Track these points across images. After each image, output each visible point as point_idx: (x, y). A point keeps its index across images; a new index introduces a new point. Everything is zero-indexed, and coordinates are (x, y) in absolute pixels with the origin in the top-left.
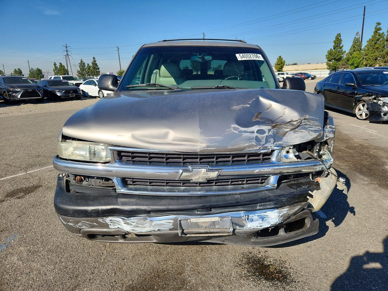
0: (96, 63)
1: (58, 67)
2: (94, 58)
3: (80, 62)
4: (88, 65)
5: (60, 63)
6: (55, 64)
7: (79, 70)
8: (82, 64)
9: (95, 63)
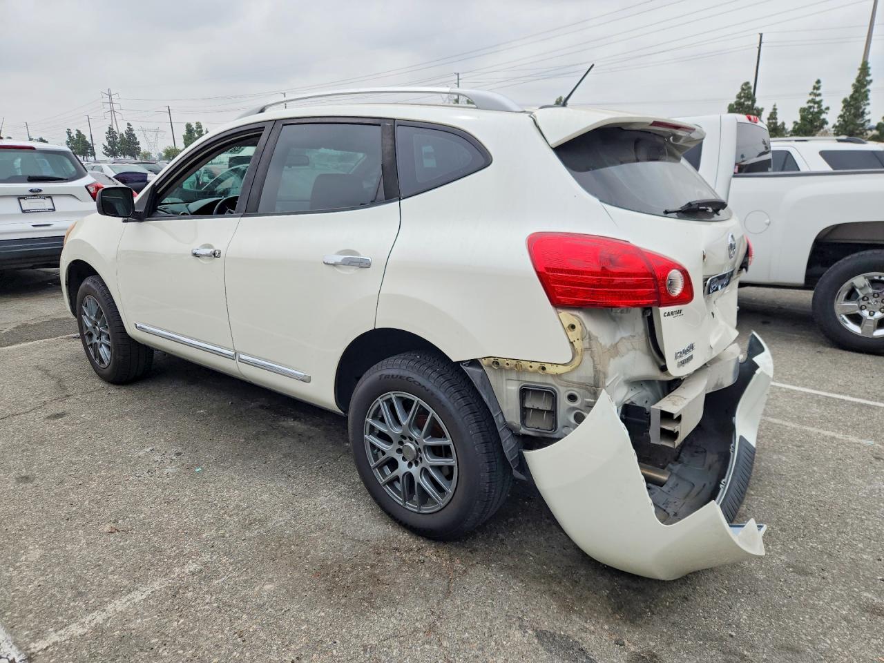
0: (134, 132)
1: (75, 137)
2: (129, 124)
3: (107, 130)
4: (123, 135)
5: (77, 130)
6: (69, 133)
7: (106, 144)
8: (111, 134)
9: (130, 132)
